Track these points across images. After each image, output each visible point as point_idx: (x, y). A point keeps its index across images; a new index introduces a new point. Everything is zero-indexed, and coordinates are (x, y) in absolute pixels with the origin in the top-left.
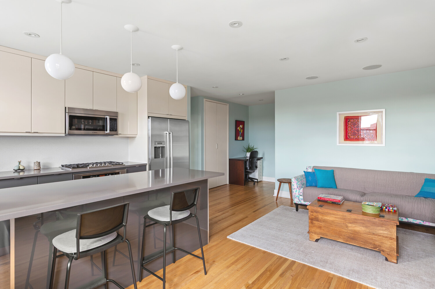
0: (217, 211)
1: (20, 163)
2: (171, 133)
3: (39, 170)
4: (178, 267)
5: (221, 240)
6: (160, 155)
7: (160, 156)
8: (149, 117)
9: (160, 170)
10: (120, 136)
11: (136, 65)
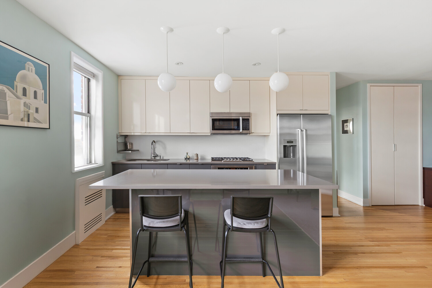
0: (368, 238)
1: (187, 154)
2: (304, 130)
3: (197, 160)
4: (264, 283)
5: (344, 280)
6: (292, 154)
7: (292, 156)
8: (277, 114)
9: (292, 170)
10: (253, 134)
11: (257, 64)
